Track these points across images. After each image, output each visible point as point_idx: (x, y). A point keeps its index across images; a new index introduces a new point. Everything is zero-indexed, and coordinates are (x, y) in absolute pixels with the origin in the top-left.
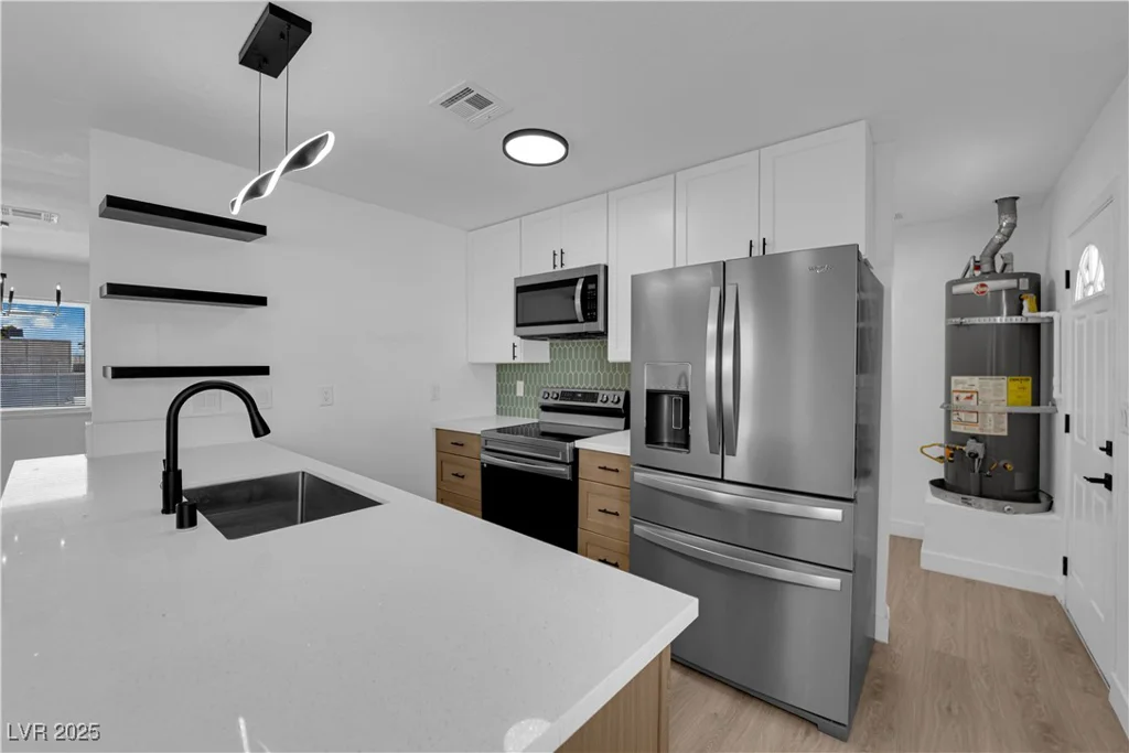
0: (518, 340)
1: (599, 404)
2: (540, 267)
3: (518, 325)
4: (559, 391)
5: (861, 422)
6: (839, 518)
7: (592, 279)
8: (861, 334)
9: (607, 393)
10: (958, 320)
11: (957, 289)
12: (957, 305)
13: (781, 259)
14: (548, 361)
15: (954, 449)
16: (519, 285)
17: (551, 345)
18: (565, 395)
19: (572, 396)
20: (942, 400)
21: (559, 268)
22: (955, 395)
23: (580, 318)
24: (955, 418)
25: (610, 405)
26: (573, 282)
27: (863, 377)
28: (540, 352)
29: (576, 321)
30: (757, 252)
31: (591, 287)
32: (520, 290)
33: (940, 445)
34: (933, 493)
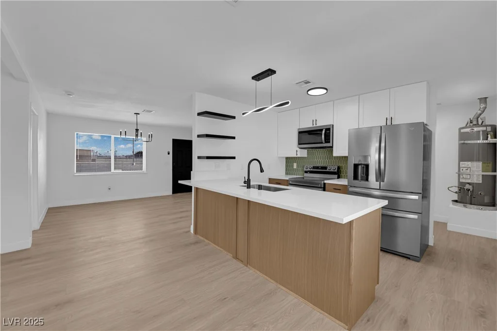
0: (298, 149)
1: (328, 170)
2: (307, 125)
3: (299, 144)
4: (312, 166)
5: (424, 178)
6: (417, 198)
7: (329, 129)
8: (424, 146)
9: (331, 167)
10: (463, 142)
11: (462, 131)
12: (462, 136)
13: (398, 126)
14: (306, 156)
15: (461, 188)
16: (300, 131)
17: (308, 151)
18: (314, 168)
19: (317, 168)
20: (457, 171)
21: (315, 125)
22: (461, 169)
23: (324, 142)
24: (461, 177)
25: (332, 170)
26: (321, 130)
27: (425, 162)
28: (304, 153)
29: (322, 143)
30: (389, 123)
31: (328, 132)
32: (300, 133)
33: (456, 187)
34: (453, 204)
